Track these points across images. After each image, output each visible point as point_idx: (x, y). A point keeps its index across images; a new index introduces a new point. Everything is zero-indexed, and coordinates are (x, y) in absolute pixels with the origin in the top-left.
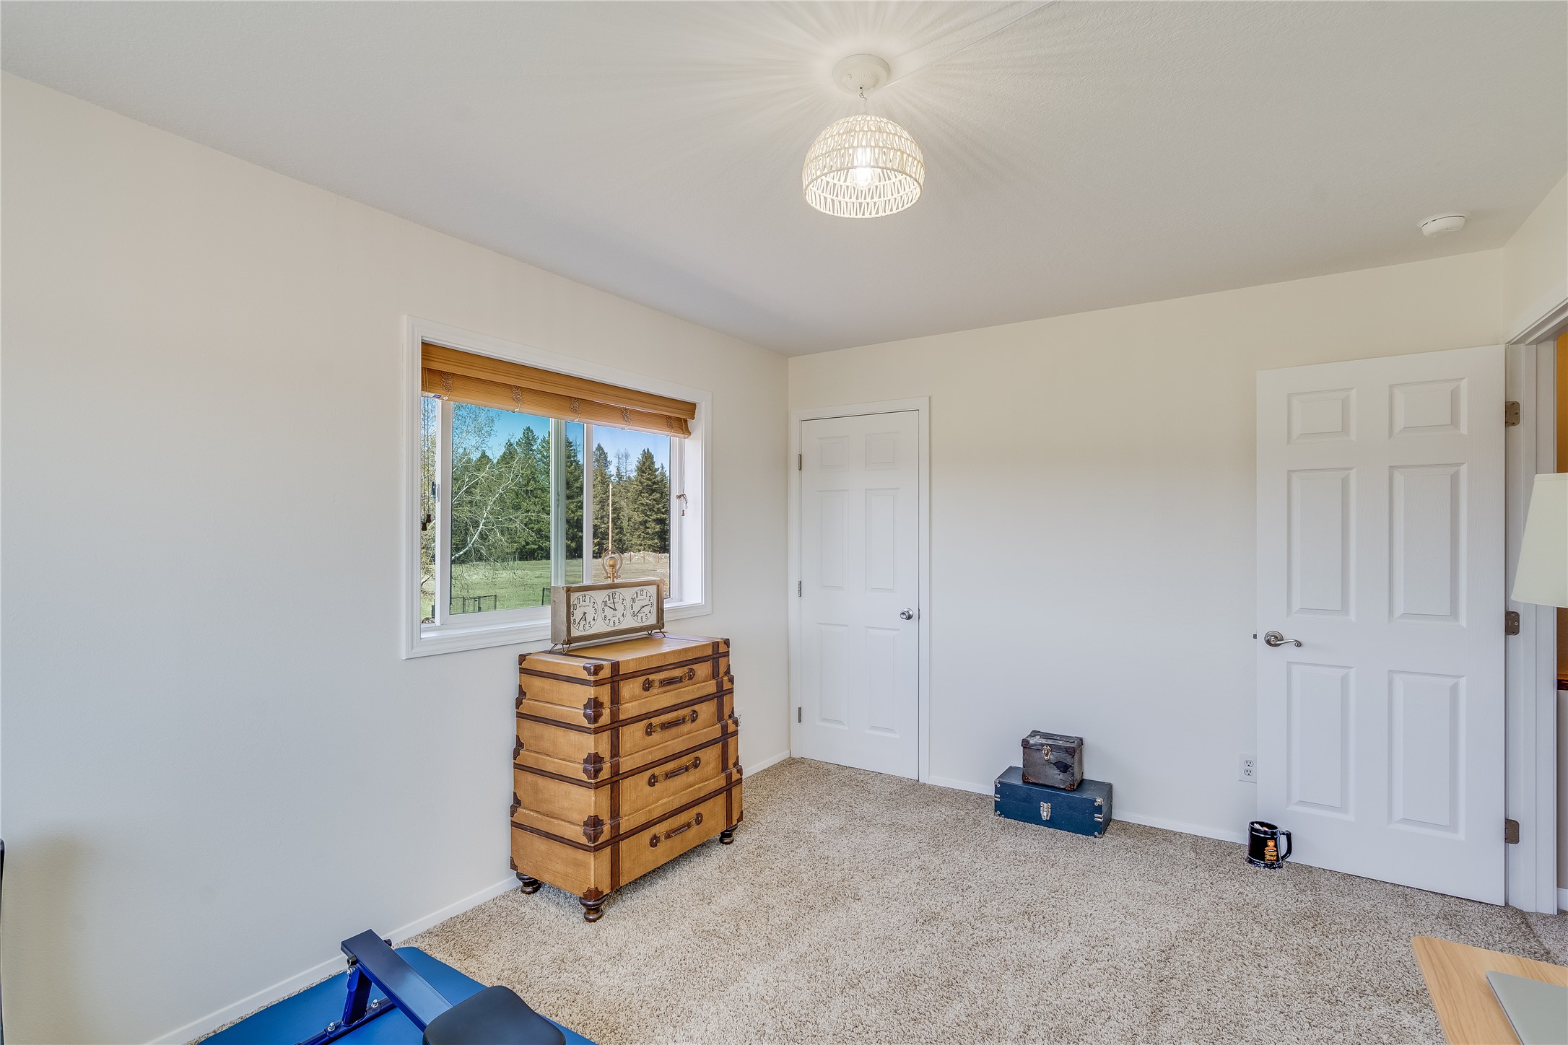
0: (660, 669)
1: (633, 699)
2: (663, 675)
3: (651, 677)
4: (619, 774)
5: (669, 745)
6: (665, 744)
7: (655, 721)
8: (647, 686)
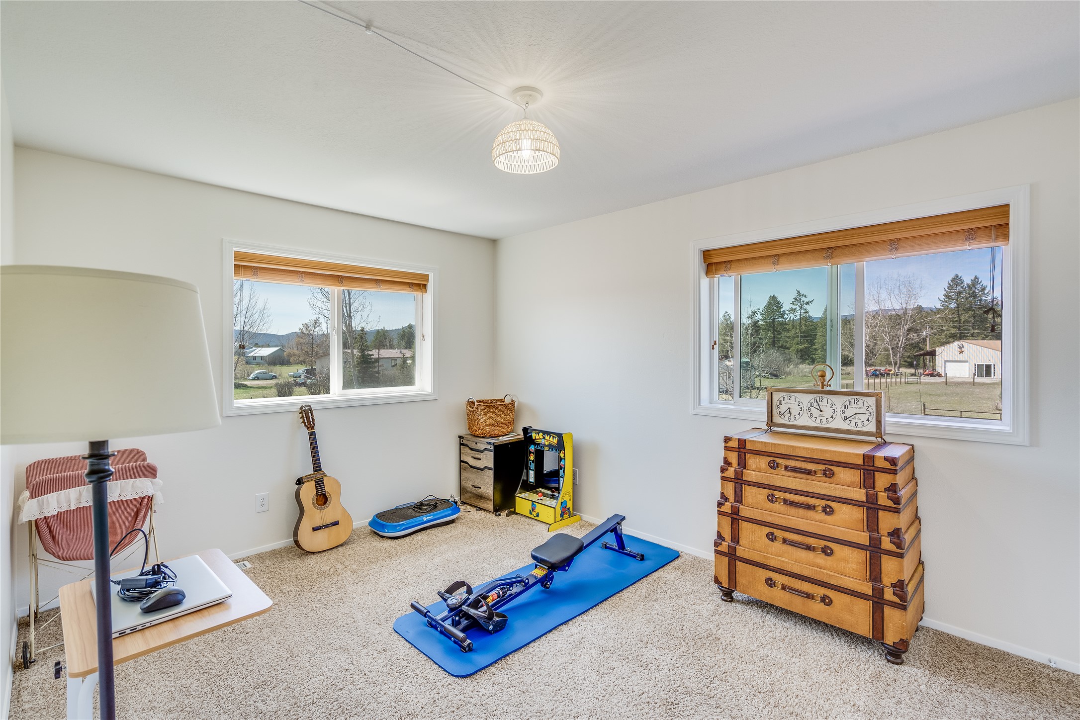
0: (788, 457)
1: (758, 470)
2: (792, 463)
3: (778, 461)
4: (738, 515)
5: (791, 519)
6: (787, 516)
7: (778, 494)
8: (773, 466)
